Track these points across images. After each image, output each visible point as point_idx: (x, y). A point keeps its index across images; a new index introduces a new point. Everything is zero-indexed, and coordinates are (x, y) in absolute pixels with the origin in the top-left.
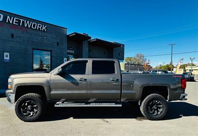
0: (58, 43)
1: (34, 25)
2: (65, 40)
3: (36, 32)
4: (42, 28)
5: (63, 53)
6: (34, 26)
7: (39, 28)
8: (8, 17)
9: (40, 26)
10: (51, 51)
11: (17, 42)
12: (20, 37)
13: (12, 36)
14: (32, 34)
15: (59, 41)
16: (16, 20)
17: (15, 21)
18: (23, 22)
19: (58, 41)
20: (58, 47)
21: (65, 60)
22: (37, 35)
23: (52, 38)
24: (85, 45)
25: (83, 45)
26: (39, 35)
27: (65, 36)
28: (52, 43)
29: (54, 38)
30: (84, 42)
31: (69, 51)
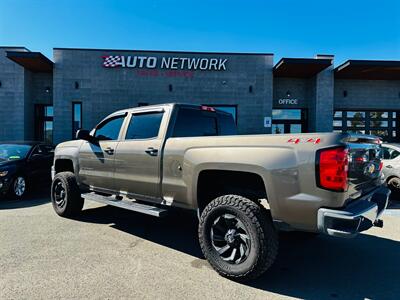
0: (251, 89)
1: (204, 62)
2: (269, 78)
3: (208, 75)
4: (217, 66)
5: (262, 107)
6: (204, 66)
7: (213, 66)
8: (164, 59)
9: (214, 62)
10: (236, 106)
11: (178, 97)
12: (182, 88)
13: (171, 88)
14: (200, 79)
15: (253, 84)
16: (175, 61)
17: (173, 63)
18: (186, 61)
19: (251, 84)
20: (251, 95)
21: (268, 122)
22: (209, 80)
23: (239, 80)
24: (322, 83)
25: (318, 83)
26: (214, 79)
27: (269, 70)
28: (239, 89)
29: (244, 80)
30: (319, 76)
31: (283, 102)
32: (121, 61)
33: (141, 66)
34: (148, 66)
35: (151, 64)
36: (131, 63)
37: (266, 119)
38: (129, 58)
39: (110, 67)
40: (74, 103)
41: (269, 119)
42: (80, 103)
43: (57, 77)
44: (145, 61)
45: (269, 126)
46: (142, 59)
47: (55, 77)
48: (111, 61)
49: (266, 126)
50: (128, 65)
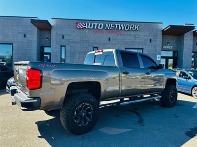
0: (150, 40)
1: (128, 26)
3: (129, 33)
4: (134, 28)
5: (156, 50)
6: (127, 28)
7: (132, 28)
8: (107, 25)
9: (132, 26)
10: (143, 49)
11: (113, 44)
12: (115, 39)
13: (109, 39)
14: (125, 35)
16: (113, 25)
17: (111, 26)
18: (118, 26)
19: (151, 38)
20: (151, 44)
21: (159, 58)
22: (129, 35)
23: (144, 36)
24: (187, 38)
25: (185, 38)
26: (131, 35)
27: (160, 31)
28: (144, 40)
29: (147, 36)
30: (186, 35)
31: (165, 47)
32: (85, 25)
33: (95, 28)
34: (99, 28)
35: (101, 27)
36: (91, 27)
37: (158, 56)
38: (90, 24)
39: (80, 28)
40: (61, 46)
41: (160, 56)
42: (65, 46)
43: (53, 32)
44: (98, 25)
45: (159, 59)
46: (96, 24)
47: (52, 32)
48: (81, 25)
49: (158, 59)
50: (89, 27)
